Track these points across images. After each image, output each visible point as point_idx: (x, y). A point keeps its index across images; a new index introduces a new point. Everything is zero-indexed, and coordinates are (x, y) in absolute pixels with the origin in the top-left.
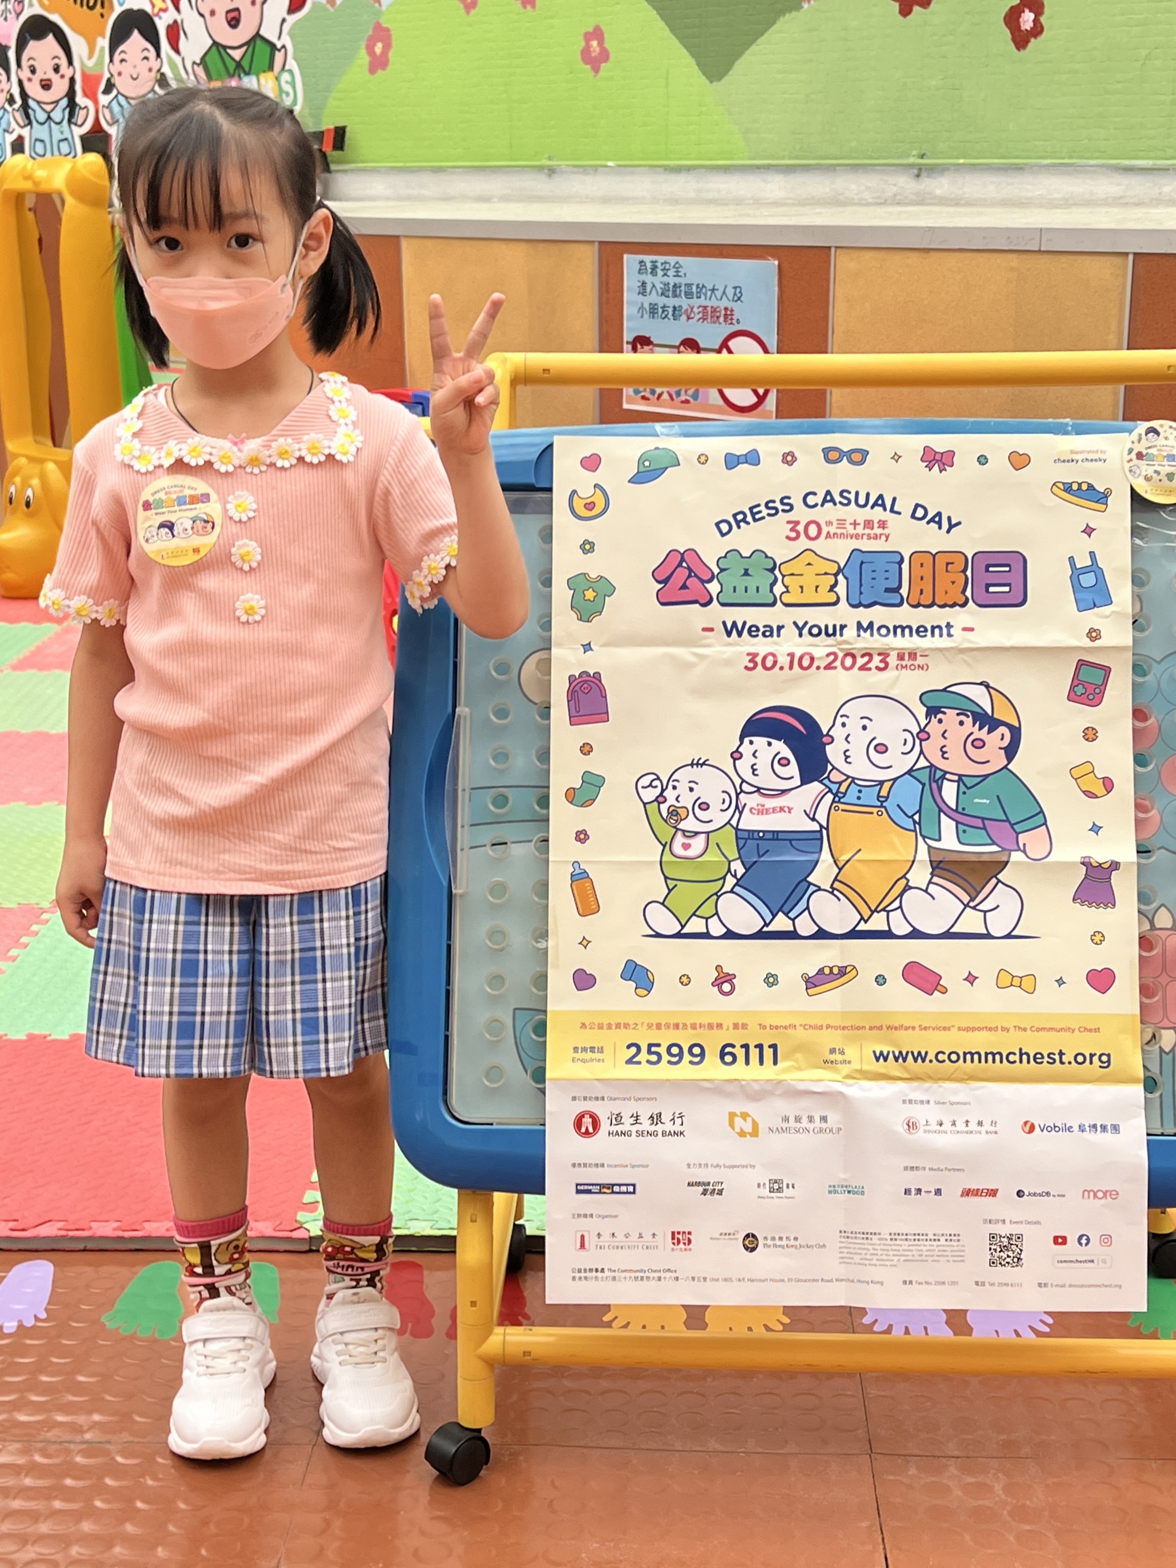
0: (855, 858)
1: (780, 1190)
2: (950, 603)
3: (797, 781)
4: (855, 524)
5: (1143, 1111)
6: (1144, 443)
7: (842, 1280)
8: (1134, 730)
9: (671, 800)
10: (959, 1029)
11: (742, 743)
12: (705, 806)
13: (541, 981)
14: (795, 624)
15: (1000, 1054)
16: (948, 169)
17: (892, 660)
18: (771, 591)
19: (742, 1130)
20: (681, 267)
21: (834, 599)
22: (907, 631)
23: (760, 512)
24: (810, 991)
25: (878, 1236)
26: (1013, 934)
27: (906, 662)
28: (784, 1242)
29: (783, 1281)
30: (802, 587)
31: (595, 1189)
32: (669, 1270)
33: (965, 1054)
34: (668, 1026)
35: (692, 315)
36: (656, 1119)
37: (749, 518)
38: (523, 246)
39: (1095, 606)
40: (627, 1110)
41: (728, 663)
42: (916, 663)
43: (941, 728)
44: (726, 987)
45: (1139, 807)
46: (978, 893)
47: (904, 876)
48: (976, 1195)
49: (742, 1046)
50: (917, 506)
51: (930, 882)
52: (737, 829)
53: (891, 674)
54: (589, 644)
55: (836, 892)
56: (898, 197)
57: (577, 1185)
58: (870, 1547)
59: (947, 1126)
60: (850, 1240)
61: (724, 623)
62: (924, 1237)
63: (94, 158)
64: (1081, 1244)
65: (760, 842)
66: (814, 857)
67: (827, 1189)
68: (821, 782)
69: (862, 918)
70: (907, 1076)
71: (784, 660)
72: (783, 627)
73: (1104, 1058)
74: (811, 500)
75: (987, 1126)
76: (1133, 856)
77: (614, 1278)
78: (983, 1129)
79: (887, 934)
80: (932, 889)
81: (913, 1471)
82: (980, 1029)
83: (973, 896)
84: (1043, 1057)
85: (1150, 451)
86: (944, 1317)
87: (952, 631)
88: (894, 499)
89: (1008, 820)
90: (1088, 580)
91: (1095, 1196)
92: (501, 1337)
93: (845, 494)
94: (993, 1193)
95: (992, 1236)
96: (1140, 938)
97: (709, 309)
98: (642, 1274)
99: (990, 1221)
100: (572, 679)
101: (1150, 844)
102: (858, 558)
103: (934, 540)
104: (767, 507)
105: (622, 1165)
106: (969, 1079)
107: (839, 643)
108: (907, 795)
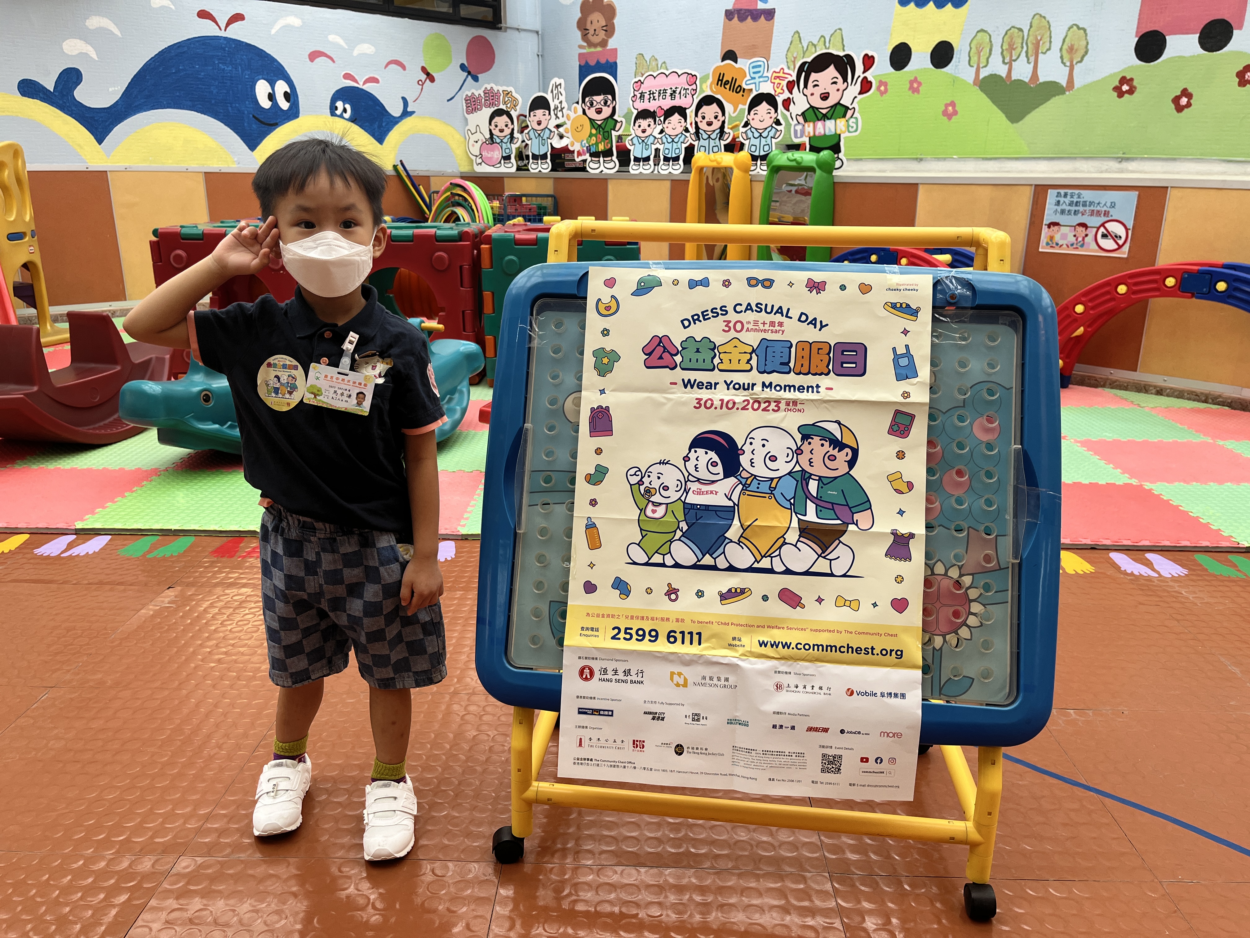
0: (754, 524)
1: (698, 720)
2: (819, 372)
3: (721, 476)
4: (764, 323)
5: (921, 685)
7: (732, 776)
8: (927, 453)
9: (646, 484)
10: (811, 630)
11: (690, 451)
12: (666, 488)
13: (565, 587)
14: (725, 382)
15: (835, 647)
17: (783, 405)
18: (712, 362)
19: (677, 682)
21: (749, 368)
22: (792, 388)
23: (708, 315)
24: (723, 602)
25: (755, 752)
26: (847, 574)
27: (791, 407)
28: (699, 751)
29: (697, 774)
30: (730, 360)
31: (590, 712)
32: (630, 763)
33: (814, 645)
34: (637, 618)
36: (627, 672)
37: (701, 318)
39: (907, 378)
40: (610, 666)
41: (684, 404)
42: (797, 408)
43: (810, 447)
44: (673, 597)
45: (928, 500)
46: (827, 548)
47: (783, 536)
48: (816, 731)
49: (680, 633)
50: (802, 314)
51: (798, 541)
52: (684, 503)
53: (781, 414)
54: (604, 389)
55: (741, 544)
57: (579, 708)
59: (801, 688)
60: (738, 753)
61: (683, 380)
62: (783, 754)
64: (877, 762)
65: (698, 511)
66: (729, 522)
67: (727, 721)
68: (736, 477)
69: (756, 560)
70: (779, 657)
71: (717, 403)
72: (718, 383)
73: (899, 653)
74: (739, 308)
75: (825, 690)
76: (923, 531)
77: (598, 765)
78: (822, 692)
79: (771, 571)
80: (800, 545)
82: (824, 631)
83: (824, 550)
84: (861, 650)
87: (820, 389)
88: (789, 309)
89: (848, 505)
90: (904, 362)
91: (888, 735)
92: (536, 788)
93: (759, 306)
94: (826, 730)
95: (824, 755)
96: (925, 581)
98: (614, 764)
99: (823, 747)
100: (592, 409)
101: (934, 523)
102: (765, 344)
103: (811, 334)
104: (712, 312)
105: (605, 700)
106: (815, 661)
107: (751, 394)
108: (788, 487)
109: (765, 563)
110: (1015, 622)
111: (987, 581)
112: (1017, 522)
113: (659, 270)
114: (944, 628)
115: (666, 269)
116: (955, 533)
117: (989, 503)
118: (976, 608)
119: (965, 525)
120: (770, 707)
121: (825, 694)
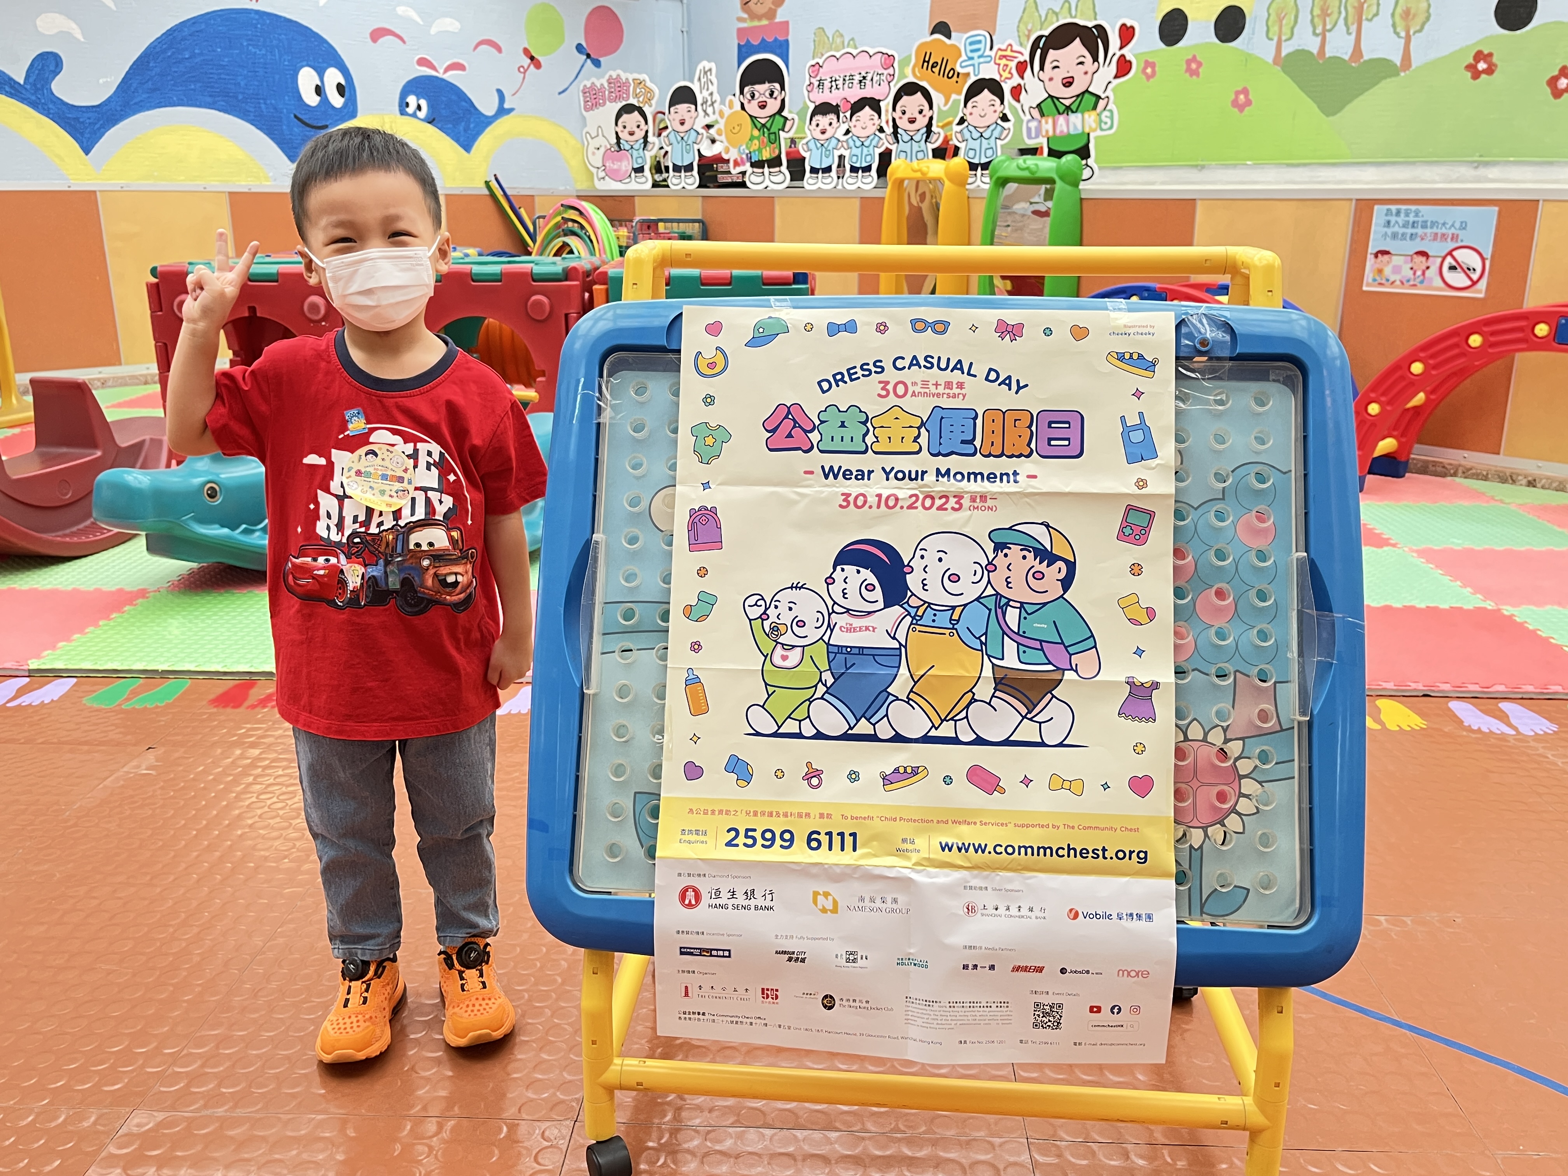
0: (930, 673)
1: (855, 961)
2: (1017, 454)
3: (881, 604)
4: (937, 385)
5: (1174, 901)
7: (906, 1039)
8: (1174, 567)
9: (773, 619)
10: (1015, 825)
11: (835, 570)
12: (802, 624)
13: (657, 771)
14: (883, 469)
15: (1051, 848)
17: (966, 502)
18: (864, 441)
19: (823, 906)
21: (917, 449)
22: (979, 477)
23: (856, 373)
24: (887, 788)
25: (938, 1005)
26: (1065, 743)
27: (978, 503)
28: (857, 1004)
29: (855, 1034)
30: (890, 438)
31: (697, 952)
32: (759, 1018)
33: (1020, 847)
34: (763, 814)
36: (750, 894)
37: (847, 378)
39: (1142, 459)
40: (724, 886)
41: (825, 501)
42: (986, 505)
43: (1007, 561)
44: (815, 781)
45: (1176, 633)
46: (1035, 706)
47: (971, 691)
48: (1025, 971)
49: (826, 834)
50: (991, 370)
51: (993, 696)
52: (828, 644)
53: (964, 514)
54: (708, 483)
55: (911, 702)
57: (681, 948)
59: (1002, 910)
60: (914, 1005)
61: (823, 467)
62: (979, 1007)
64: (1113, 1013)
65: (848, 656)
66: (894, 671)
67: (896, 961)
68: (901, 606)
69: (933, 726)
70: (970, 865)
71: (872, 500)
72: (873, 471)
73: (1142, 855)
74: (899, 364)
75: (1037, 912)
76: (1171, 678)
77: (713, 1021)
78: (1033, 915)
79: (955, 741)
80: (995, 702)
82: (1033, 826)
83: (1030, 708)
84: (1088, 853)
87: (1018, 478)
88: (971, 364)
89: (1062, 643)
90: (1137, 436)
91: (1129, 975)
92: (619, 1068)
93: (929, 359)
94: (1040, 970)
95: (1037, 1004)
96: (1176, 749)
98: (736, 1019)
99: (1035, 993)
100: (692, 512)
101: (1186, 666)
102: (939, 413)
103: (1005, 400)
104: (862, 368)
105: (718, 934)
106: (1021, 870)
107: (920, 487)
108: (976, 619)
109: (946, 731)
110: (1306, 805)
111: (1264, 748)
112: (1303, 661)
113: (785, 311)
114: (1204, 817)
115: (794, 308)
116: (1216, 680)
117: (1263, 635)
118: (1248, 786)
119: (1229, 668)
120: (958, 939)
121: (1037, 918)
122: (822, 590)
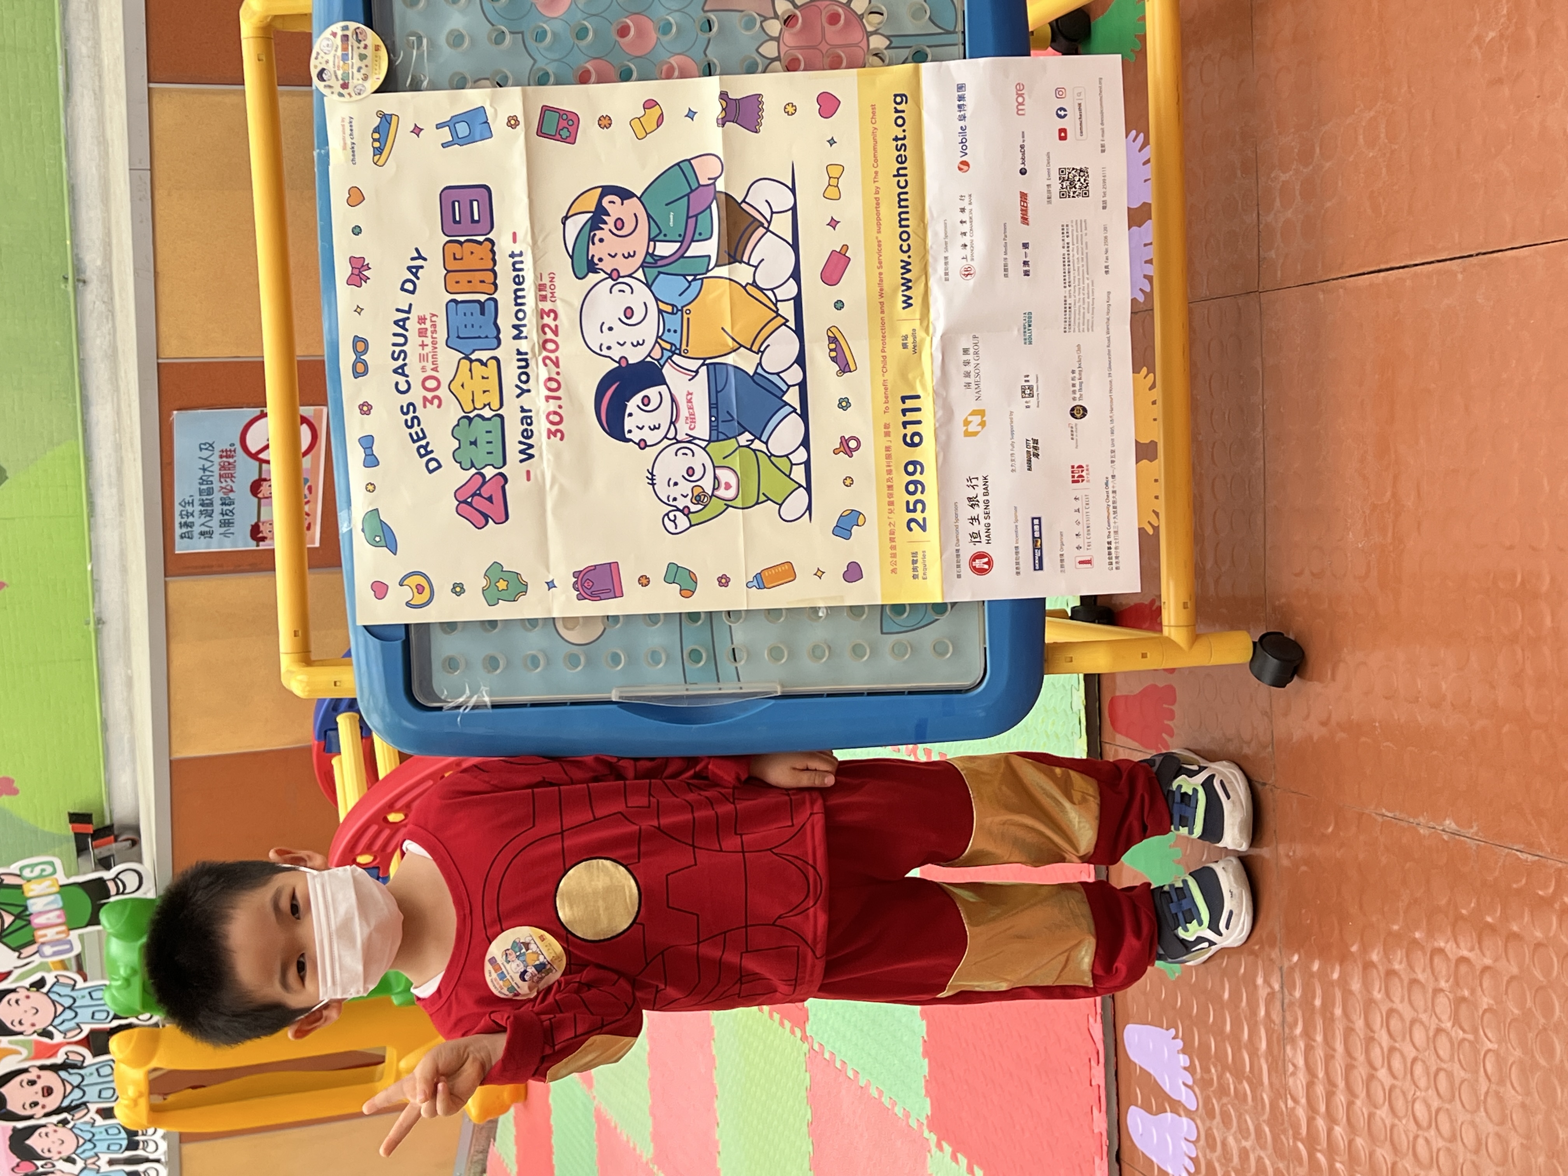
0: (729, 332)
1: (1031, 388)
2: (491, 255)
3: (663, 388)
4: (423, 345)
5: (944, 63)
6: (332, 82)
7: (1108, 329)
8: (598, 83)
9: (687, 502)
10: (879, 232)
11: (631, 441)
12: (691, 471)
13: (856, 611)
14: (518, 396)
15: (899, 194)
16: (77, 255)
17: (547, 306)
18: (489, 419)
19: (979, 425)
20: (184, 500)
21: (494, 362)
22: (519, 293)
23: (417, 433)
24: (852, 368)
25: (1068, 299)
26: (790, 186)
27: (548, 293)
28: (1077, 382)
29: (1111, 382)
30: (484, 392)
31: (1038, 554)
32: (1107, 484)
34: (890, 496)
35: (229, 488)
36: (973, 502)
37: (423, 443)
38: (173, 646)
39: (486, 122)
40: (966, 529)
41: (558, 456)
42: (548, 284)
43: (606, 258)
44: (853, 444)
45: (669, 76)
46: (756, 219)
47: (744, 288)
48: (1026, 211)
49: (905, 428)
50: (403, 289)
51: (748, 264)
52: (709, 441)
53: (560, 307)
54: (547, 583)
55: (762, 349)
56: (106, 300)
57: (1035, 569)
58: (1341, 290)
59: (966, 240)
60: (1072, 323)
61: (521, 461)
62: (1066, 256)
63: (114, 1043)
64: (1065, 115)
65: (720, 420)
66: (731, 370)
67: (1027, 345)
68: (662, 366)
69: (784, 324)
70: (924, 277)
71: (553, 405)
72: (522, 407)
73: (898, 99)
74: (403, 387)
75: (965, 204)
76: (715, 80)
77: (1116, 532)
78: (968, 208)
79: (797, 300)
80: (754, 261)
81: (1273, 254)
82: (878, 214)
83: (758, 224)
84: (900, 156)
85: (340, 77)
86: (1134, 228)
87: (517, 252)
88: (398, 310)
89: (688, 195)
90: (462, 129)
91: (1021, 104)
92: (1172, 629)
93: (396, 356)
94: (1024, 196)
95: (1062, 195)
96: (789, 70)
97: (222, 472)
98: (1111, 508)
99: (1049, 198)
100: (580, 597)
101: (702, 64)
102: (454, 341)
103: (434, 273)
104: (412, 427)
105: (1016, 532)
106: (923, 222)
107: (534, 355)
108: (670, 287)
113: (354, 515)
114: (857, 36)
115: (351, 506)
116: (715, 29)
119: (701, 17)
120: (999, 282)
121: (970, 204)
122: (652, 452)
